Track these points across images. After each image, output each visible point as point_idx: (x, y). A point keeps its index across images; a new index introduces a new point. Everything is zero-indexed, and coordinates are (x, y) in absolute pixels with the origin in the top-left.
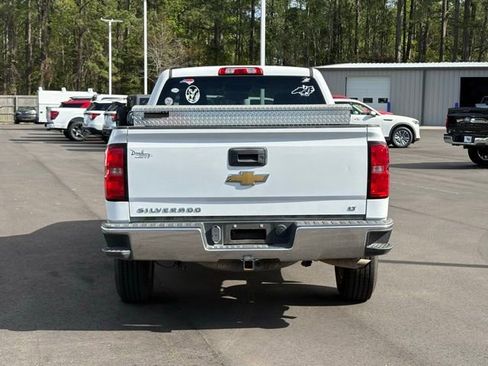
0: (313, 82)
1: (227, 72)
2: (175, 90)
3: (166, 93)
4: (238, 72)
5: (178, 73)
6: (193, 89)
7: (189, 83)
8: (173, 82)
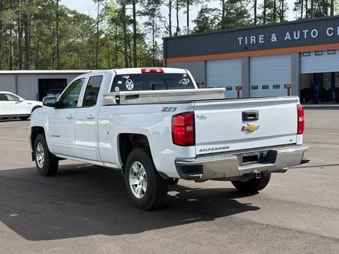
0: (188, 77)
1: (146, 71)
2: (120, 82)
3: (115, 84)
4: (151, 71)
5: (120, 72)
6: (130, 81)
7: (127, 78)
8: (118, 78)
